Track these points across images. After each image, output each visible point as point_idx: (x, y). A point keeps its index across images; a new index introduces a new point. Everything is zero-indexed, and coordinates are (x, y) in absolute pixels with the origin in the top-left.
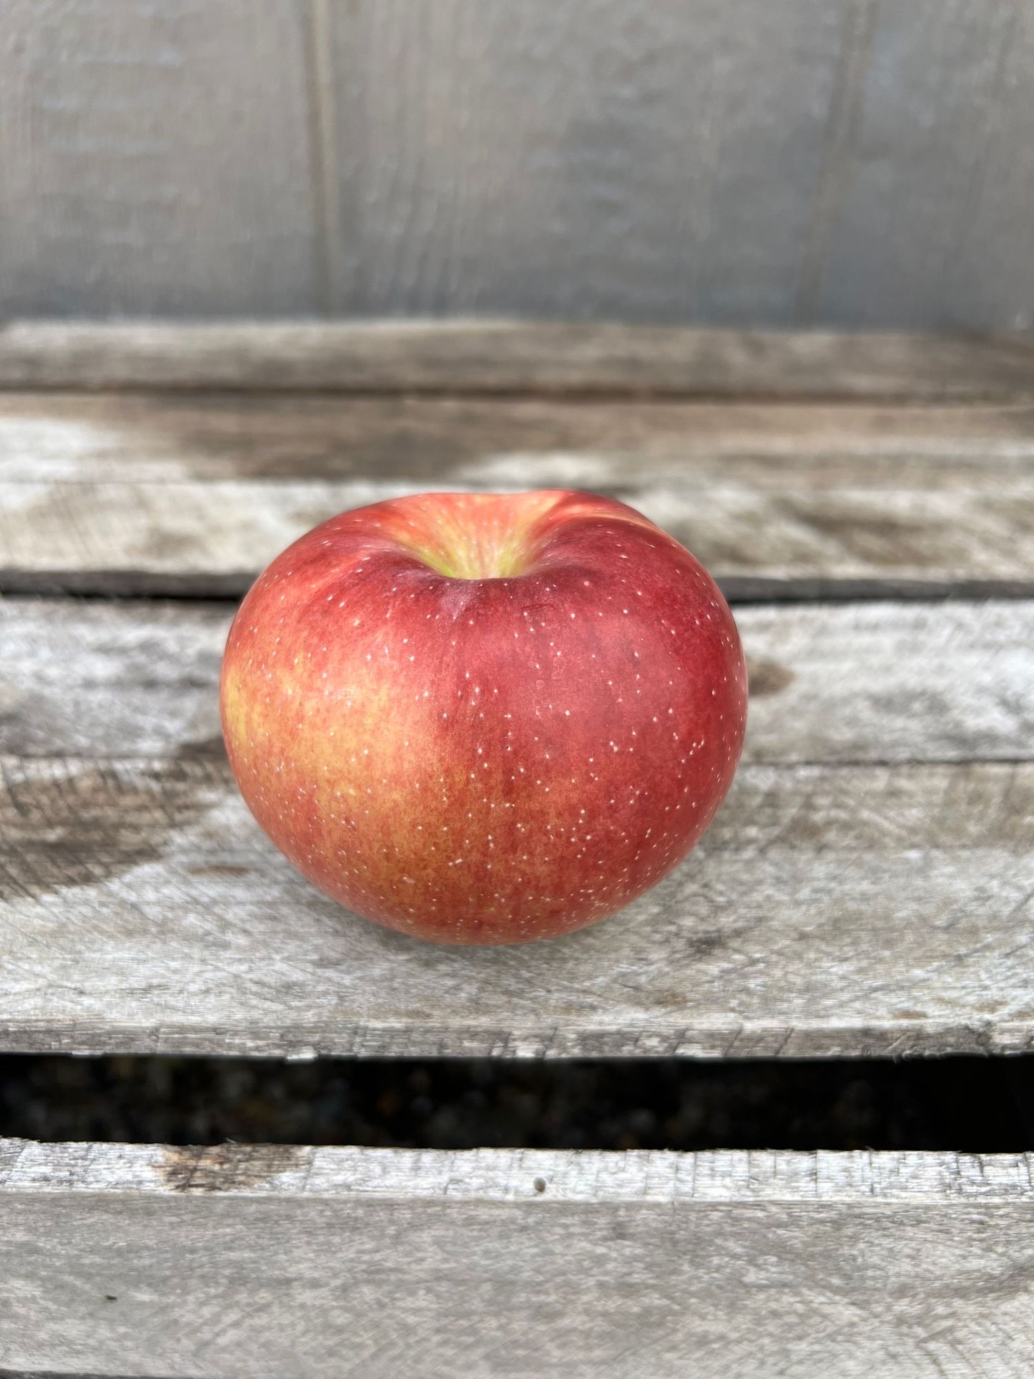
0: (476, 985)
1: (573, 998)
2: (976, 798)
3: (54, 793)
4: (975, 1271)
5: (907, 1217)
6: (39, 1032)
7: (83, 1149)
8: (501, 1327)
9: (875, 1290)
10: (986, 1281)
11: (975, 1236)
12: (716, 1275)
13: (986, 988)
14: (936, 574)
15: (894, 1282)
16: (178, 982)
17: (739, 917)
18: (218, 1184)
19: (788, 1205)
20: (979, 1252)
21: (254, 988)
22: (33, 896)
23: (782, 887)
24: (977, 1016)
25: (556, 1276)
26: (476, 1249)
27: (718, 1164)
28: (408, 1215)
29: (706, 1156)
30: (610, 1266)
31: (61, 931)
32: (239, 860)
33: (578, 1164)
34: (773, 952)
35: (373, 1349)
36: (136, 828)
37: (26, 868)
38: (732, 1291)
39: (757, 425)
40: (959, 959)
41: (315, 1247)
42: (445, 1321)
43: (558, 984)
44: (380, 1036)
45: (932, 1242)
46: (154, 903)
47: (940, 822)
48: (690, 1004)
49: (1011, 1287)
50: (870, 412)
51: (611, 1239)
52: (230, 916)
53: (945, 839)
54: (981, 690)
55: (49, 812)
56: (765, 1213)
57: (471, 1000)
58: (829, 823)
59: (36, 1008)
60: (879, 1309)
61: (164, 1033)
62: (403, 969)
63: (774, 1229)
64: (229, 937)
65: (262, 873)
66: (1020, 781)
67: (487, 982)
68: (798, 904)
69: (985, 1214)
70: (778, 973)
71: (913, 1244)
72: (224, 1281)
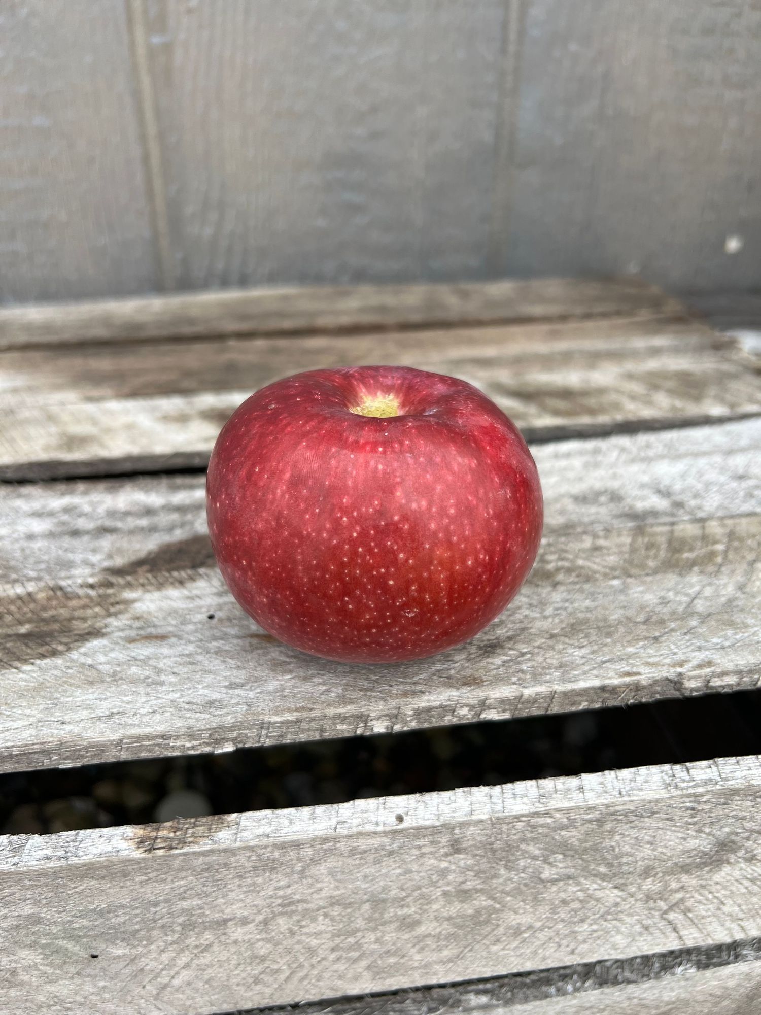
0: (341, 688)
1: (408, 688)
2: (650, 546)
3: (19, 603)
4: (693, 850)
5: (645, 810)
6: (35, 753)
7: (72, 836)
8: (377, 941)
9: (629, 873)
10: (701, 857)
11: (690, 820)
12: (522, 875)
13: (675, 654)
14: (603, 419)
15: (641, 865)
16: (131, 709)
17: (510, 629)
18: (174, 845)
19: (568, 810)
20: (694, 834)
21: (187, 707)
22: (16, 668)
23: (534, 609)
24: (672, 670)
25: (413, 891)
26: (358, 875)
27: (516, 790)
28: (310, 851)
29: (509, 786)
30: (451, 878)
31: (40, 687)
32: (160, 631)
33: (424, 802)
34: (534, 647)
35: (287, 974)
36: (84, 619)
37: (8, 652)
38: (534, 888)
39: (471, 342)
40: (656, 639)
41: (244, 889)
42: (338, 941)
43: (396, 681)
44: (279, 727)
45: (662, 829)
46: (105, 663)
47: (630, 562)
48: (486, 683)
49: (718, 861)
50: (545, 328)
51: (451, 855)
52: (161, 665)
53: (633, 571)
54: (643, 486)
55: (18, 616)
56: (553, 820)
57: (338, 697)
58: (558, 570)
59: (31, 737)
60: (633, 889)
61: (126, 743)
62: (289, 684)
63: (559, 831)
64: (163, 678)
65: (179, 638)
66: (676, 534)
67: (347, 685)
68: (546, 617)
69: (694, 802)
70: (540, 659)
71: (651, 832)
72: (178, 928)
